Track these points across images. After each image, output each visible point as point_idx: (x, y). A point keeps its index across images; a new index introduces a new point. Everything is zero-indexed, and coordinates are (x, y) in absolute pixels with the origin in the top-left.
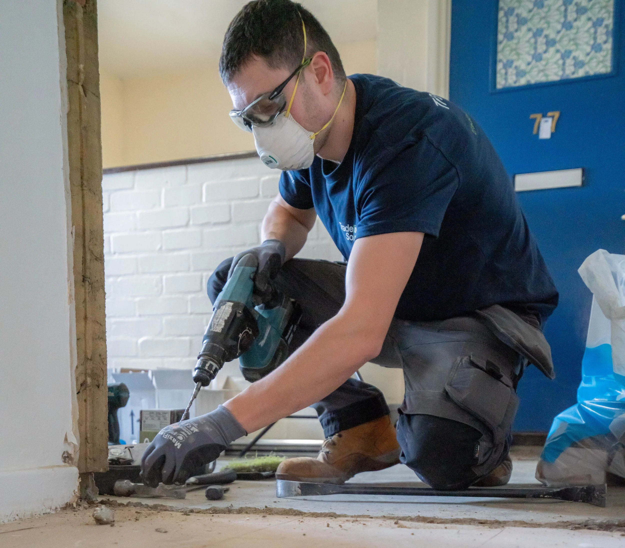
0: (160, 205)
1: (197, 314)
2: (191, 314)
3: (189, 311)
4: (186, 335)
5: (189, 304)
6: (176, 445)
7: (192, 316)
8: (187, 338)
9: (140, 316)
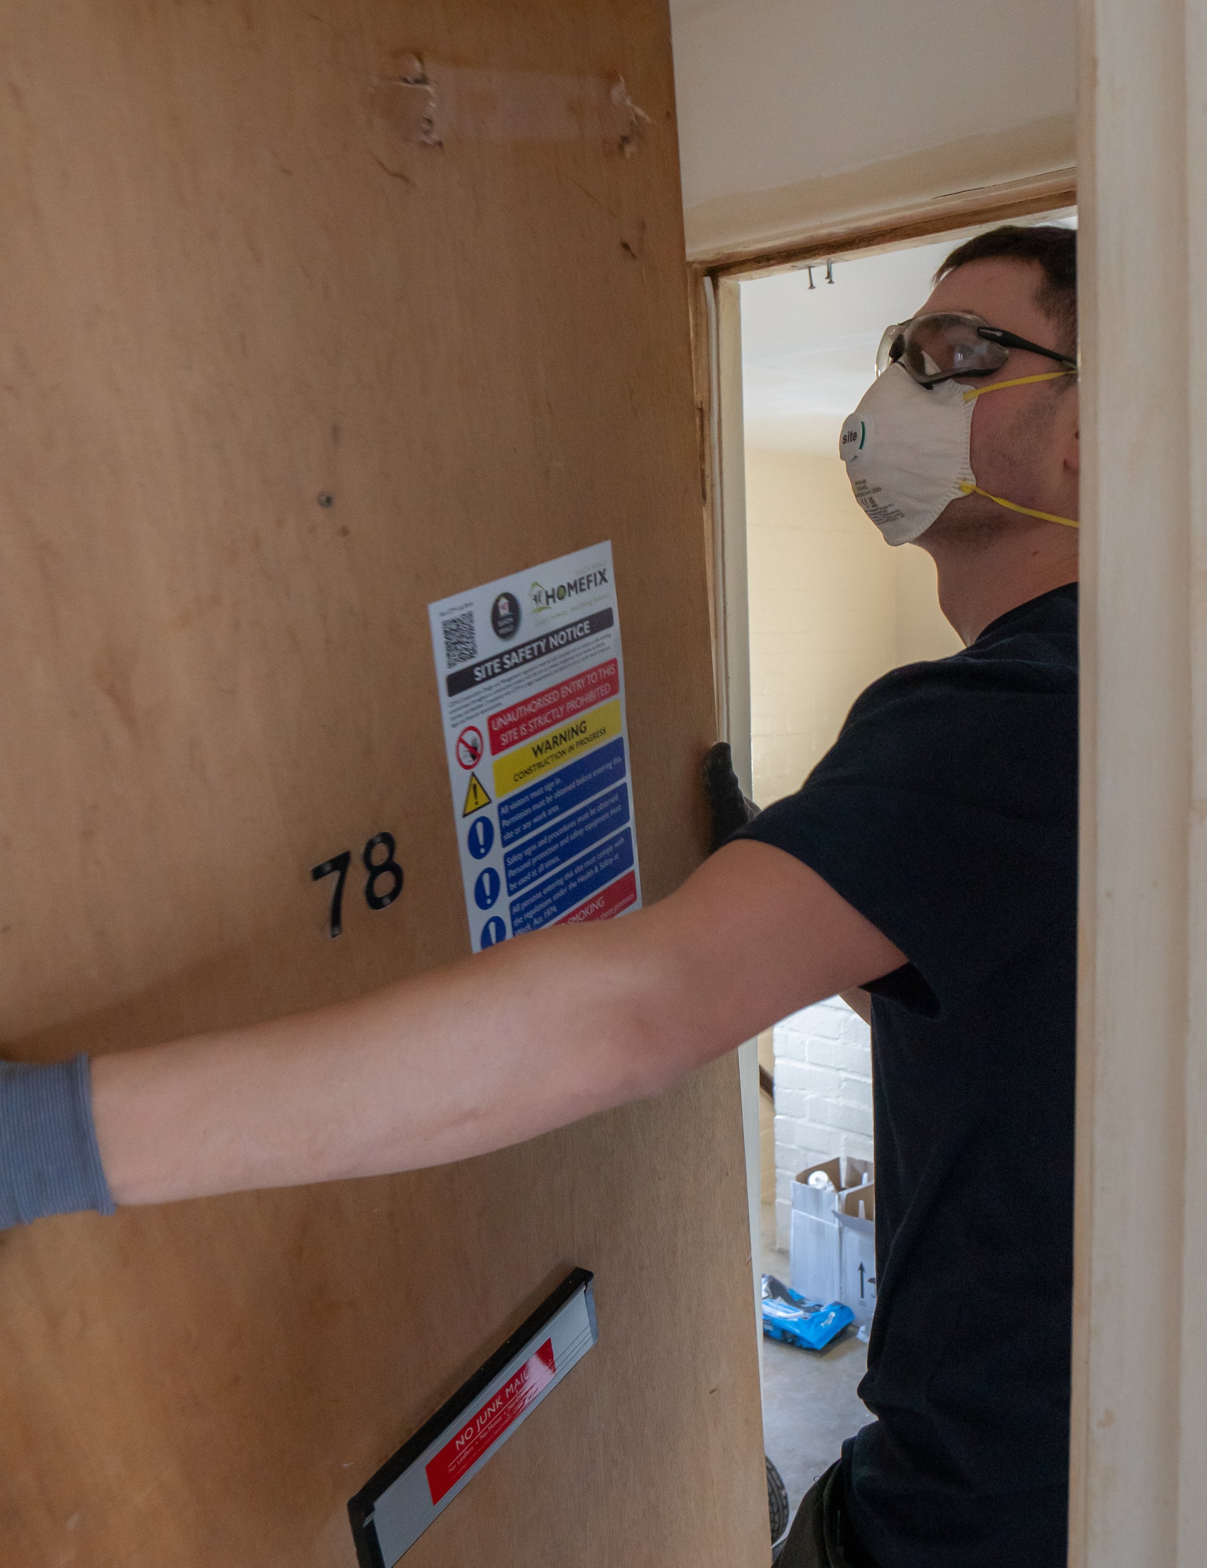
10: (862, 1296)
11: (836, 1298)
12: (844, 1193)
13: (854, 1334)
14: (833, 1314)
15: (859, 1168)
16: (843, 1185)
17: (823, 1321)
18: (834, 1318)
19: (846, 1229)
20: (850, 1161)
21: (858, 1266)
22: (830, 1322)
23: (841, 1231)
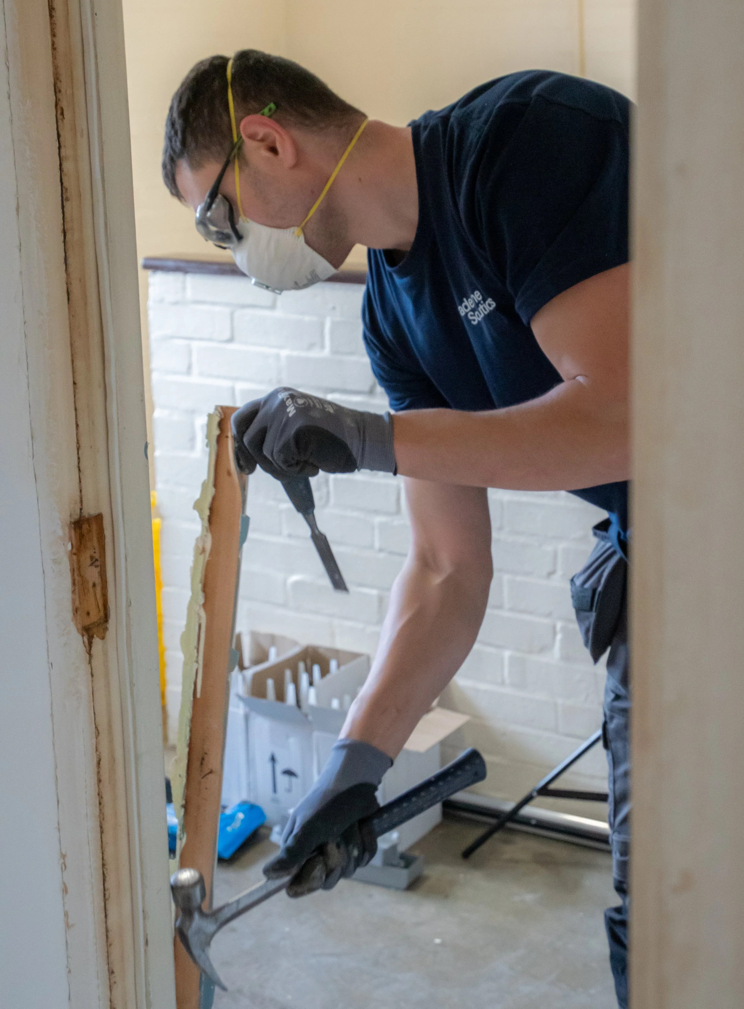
0: (323, 347)
1: (391, 553)
2: (381, 550)
3: (377, 545)
4: (372, 587)
5: (377, 532)
6: (288, 410)
7: (382, 555)
8: (374, 592)
9: (290, 536)
10: (275, 790)
11: (245, 796)
12: (249, 673)
13: (267, 836)
14: (241, 816)
15: (265, 643)
16: (247, 663)
17: (229, 825)
18: (243, 821)
19: (253, 715)
20: (254, 635)
21: (268, 756)
22: (237, 824)
23: (247, 718)
